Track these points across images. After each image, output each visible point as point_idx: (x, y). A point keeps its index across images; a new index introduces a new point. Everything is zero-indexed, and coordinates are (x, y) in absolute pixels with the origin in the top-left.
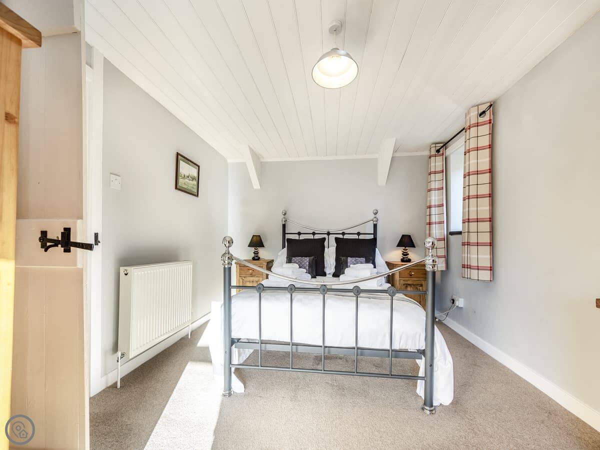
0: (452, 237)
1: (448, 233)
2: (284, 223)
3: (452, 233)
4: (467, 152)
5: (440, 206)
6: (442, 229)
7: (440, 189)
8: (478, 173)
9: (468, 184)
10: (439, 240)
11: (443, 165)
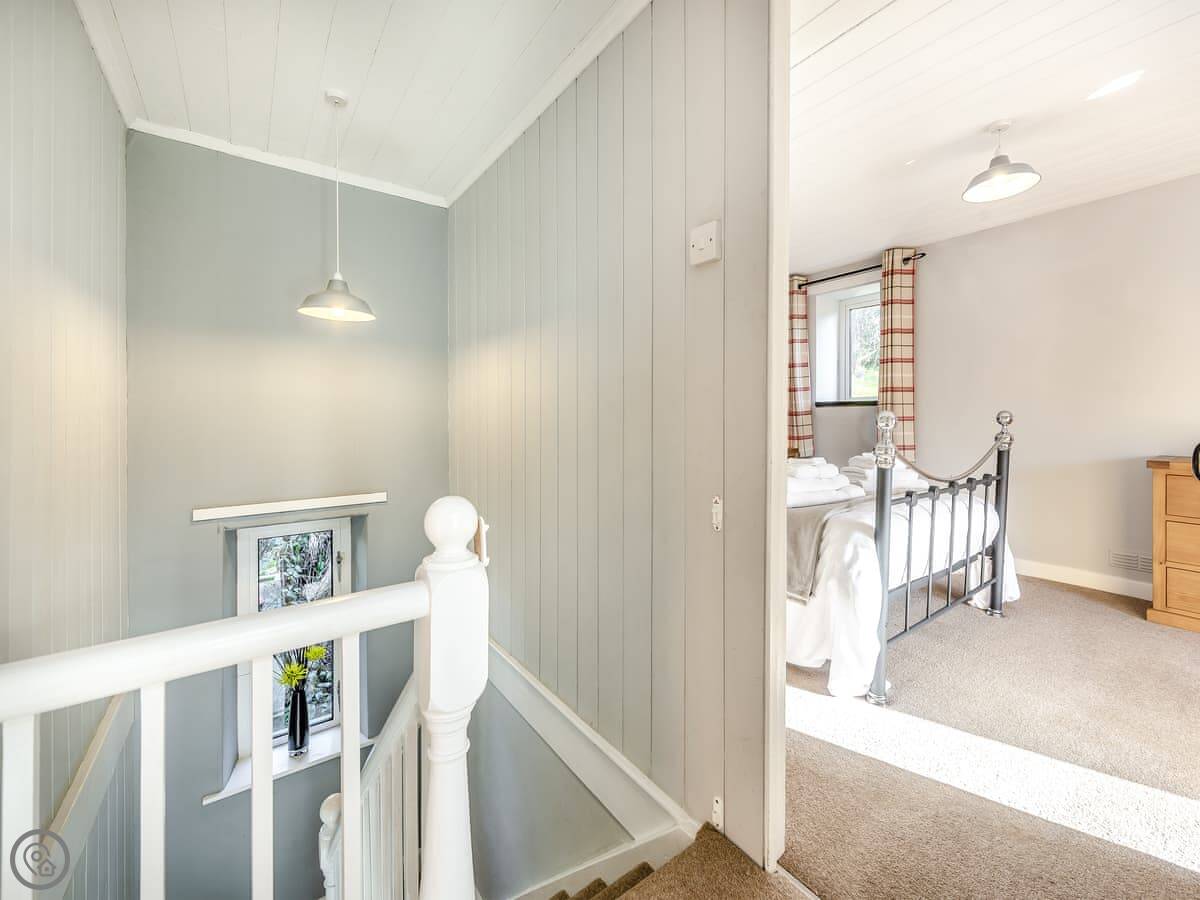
0: (819, 410)
1: (814, 404)
4: (888, 303)
5: (805, 365)
6: (807, 399)
7: (805, 341)
8: (902, 331)
9: (890, 344)
10: (806, 413)
11: (807, 308)
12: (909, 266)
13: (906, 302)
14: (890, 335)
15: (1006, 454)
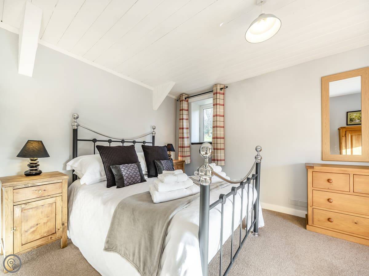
0: (192, 146)
1: (191, 143)
2: (76, 128)
3: (192, 144)
4: (215, 105)
5: (187, 128)
6: (188, 141)
7: (187, 119)
8: (220, 116)
9: (216, 120)
10: (188, 147)
11: (188, 107)
12: (222, 92)
13: (221, 105)
14: (216, 117)
15: (259, 165)
